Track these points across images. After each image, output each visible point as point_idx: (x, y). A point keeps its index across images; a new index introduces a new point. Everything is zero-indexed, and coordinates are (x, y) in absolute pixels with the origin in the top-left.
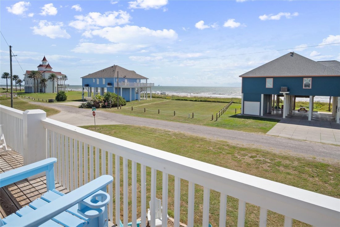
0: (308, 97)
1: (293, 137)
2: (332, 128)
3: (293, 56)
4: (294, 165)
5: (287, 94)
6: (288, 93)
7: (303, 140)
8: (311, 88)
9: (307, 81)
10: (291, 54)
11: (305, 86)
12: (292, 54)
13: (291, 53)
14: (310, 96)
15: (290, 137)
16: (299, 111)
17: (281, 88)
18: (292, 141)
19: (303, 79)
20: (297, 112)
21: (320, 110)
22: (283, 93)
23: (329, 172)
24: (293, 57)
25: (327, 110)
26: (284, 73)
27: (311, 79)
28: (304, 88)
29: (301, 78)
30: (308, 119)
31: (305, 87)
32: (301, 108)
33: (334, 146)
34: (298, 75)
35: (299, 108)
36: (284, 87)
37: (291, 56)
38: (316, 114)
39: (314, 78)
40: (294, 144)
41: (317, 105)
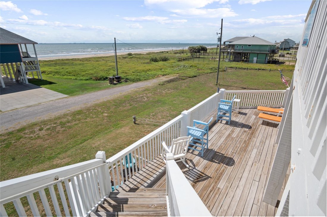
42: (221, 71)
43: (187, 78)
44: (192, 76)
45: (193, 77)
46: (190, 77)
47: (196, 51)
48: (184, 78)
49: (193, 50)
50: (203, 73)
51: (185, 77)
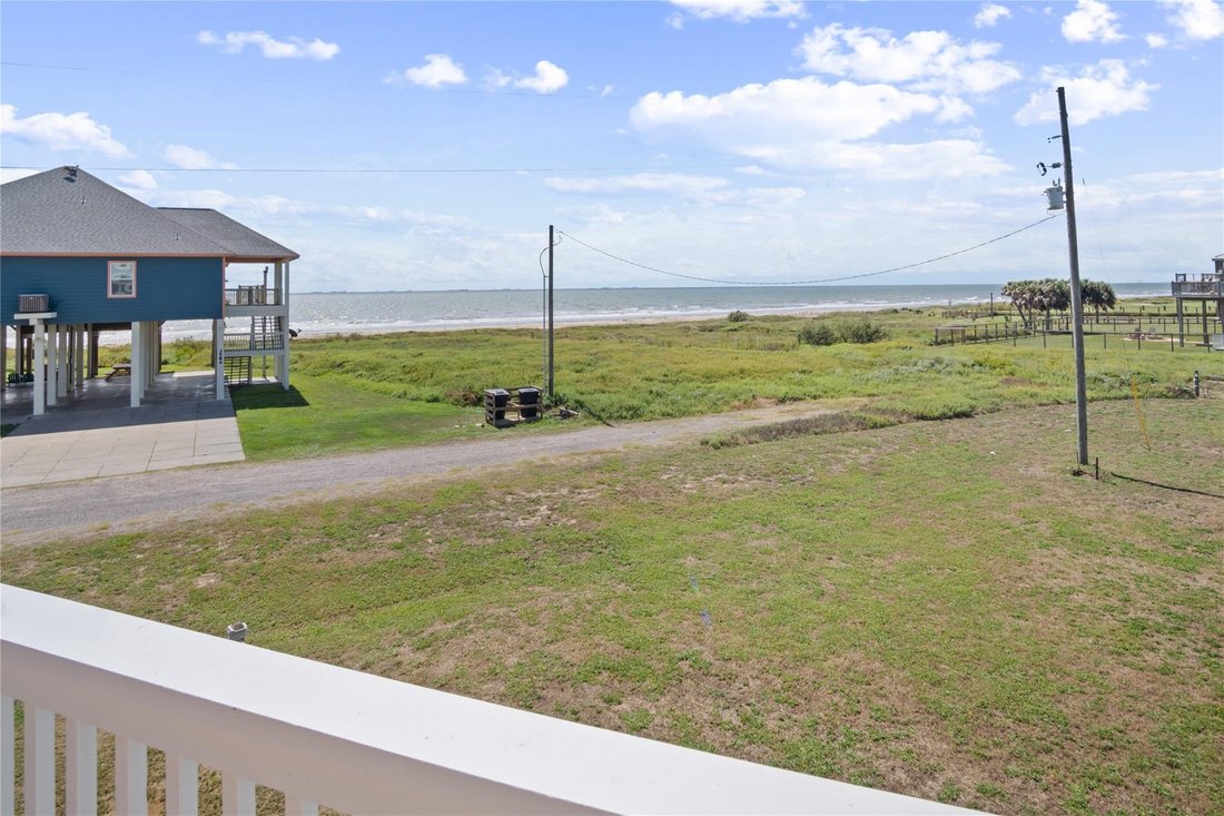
0: (127, 326)
1: (52, 478)
2: (197, 418)
3: (72, 181)
4: (21, 575)
5: (46, 322)
6: (48, 315)
7: (87, 479)
8: (134, 295)
9: (119, 272)
10: (66, 174)
11: (115, 288)
12: (72, 173)
13: (66, 168)
14: (133, 323)
15: (36, 479)
16: (109, 378)
17: (17, 300)
18: (41, 496)
19: (107, 265)
20: (102, 384)
21: (189, 365)
22: (28, 320)
23: (138, 556)
24: (76, 184)
25: (206, 363)
26: (33, 244)
27: (131, 266)
28: (110, 295)
29: (100, 263)
30: (130, 404)
31: (114, 291)
32: (117, 369)
33: (180, 473)
34: (90, 250)
35: (111, 370)
36: (31, 296)
37: (67, 179)
38: (166, 380)
39: (143, 262)
40: (43, 504)
41: (181, 351)
42: (1161, 396)
43: (905, 418)
44: (936, 414)
45: (943, 417)
46: (923, 418)
47: (1041, 301)
48: (879, 419)
49: (1027, 296)
50: (1027, 401)
51: (893, 412)
